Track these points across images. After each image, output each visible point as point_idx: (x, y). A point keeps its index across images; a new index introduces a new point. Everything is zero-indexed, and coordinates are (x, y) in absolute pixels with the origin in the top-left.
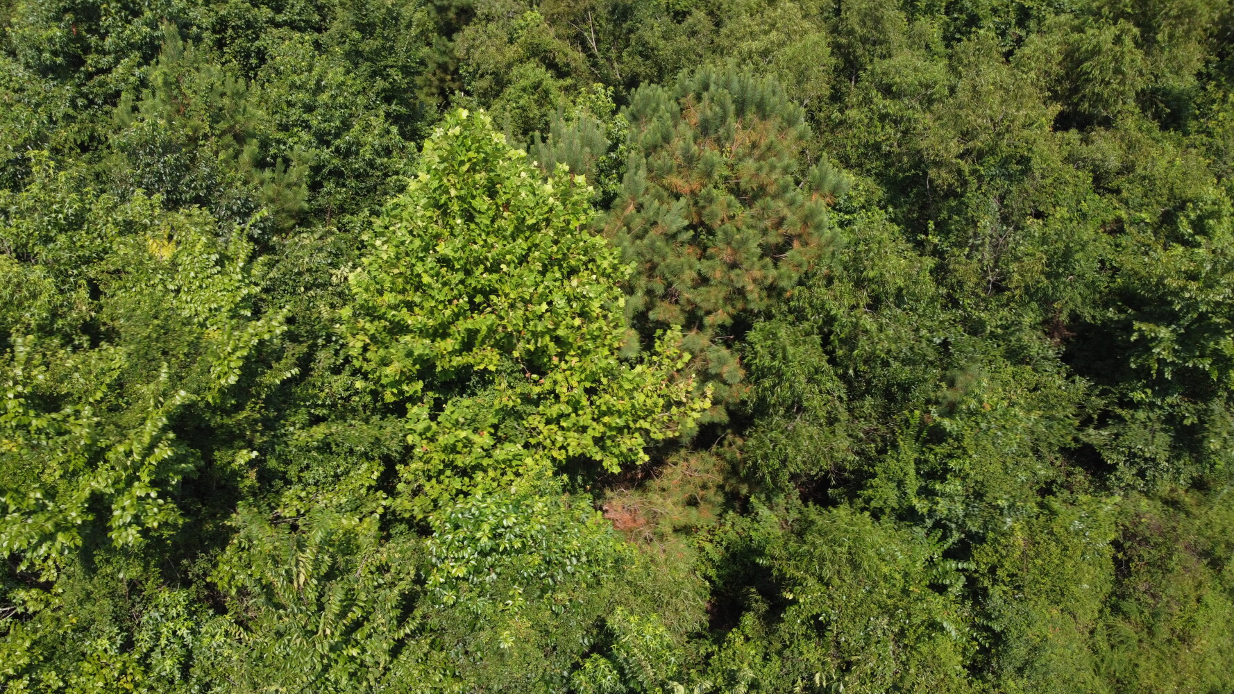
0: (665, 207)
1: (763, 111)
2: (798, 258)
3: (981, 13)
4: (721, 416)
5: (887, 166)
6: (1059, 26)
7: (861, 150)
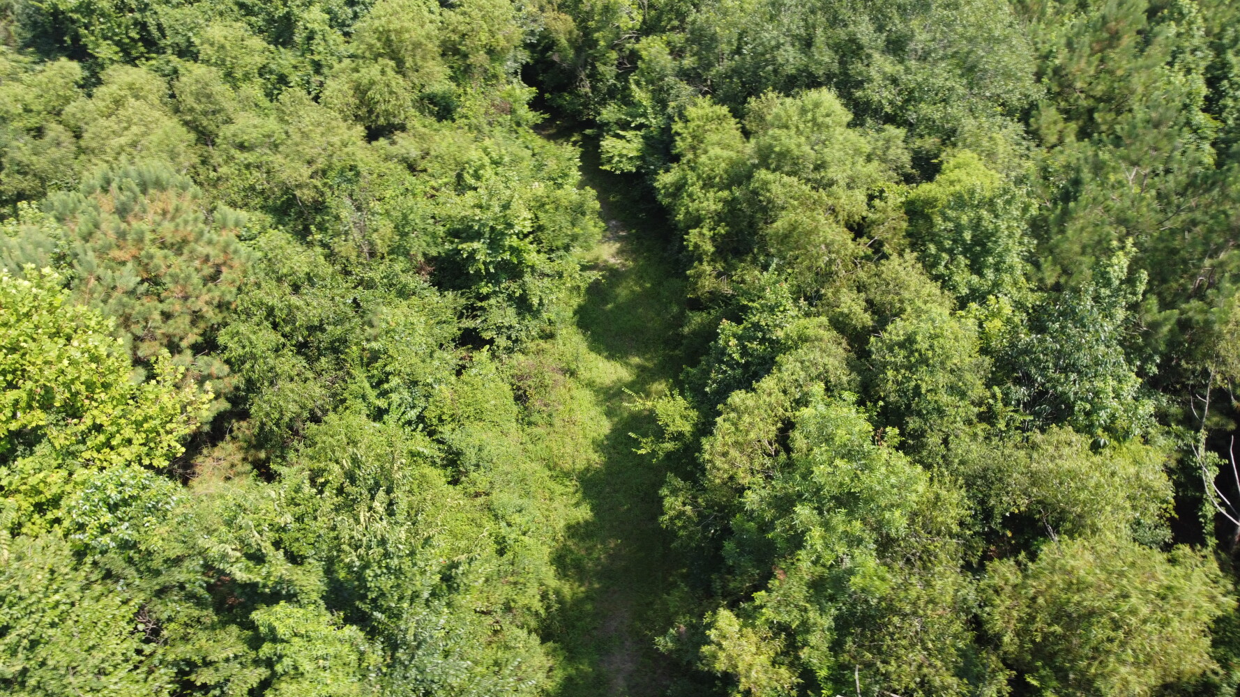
0: (117, 274)
1: (159, 185)
2: (230, 277)
3: (286, 72)
4: (224, 405)
5: (266, 199)
6: (343, 71)
7: (242, 194)
